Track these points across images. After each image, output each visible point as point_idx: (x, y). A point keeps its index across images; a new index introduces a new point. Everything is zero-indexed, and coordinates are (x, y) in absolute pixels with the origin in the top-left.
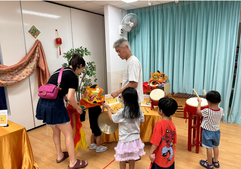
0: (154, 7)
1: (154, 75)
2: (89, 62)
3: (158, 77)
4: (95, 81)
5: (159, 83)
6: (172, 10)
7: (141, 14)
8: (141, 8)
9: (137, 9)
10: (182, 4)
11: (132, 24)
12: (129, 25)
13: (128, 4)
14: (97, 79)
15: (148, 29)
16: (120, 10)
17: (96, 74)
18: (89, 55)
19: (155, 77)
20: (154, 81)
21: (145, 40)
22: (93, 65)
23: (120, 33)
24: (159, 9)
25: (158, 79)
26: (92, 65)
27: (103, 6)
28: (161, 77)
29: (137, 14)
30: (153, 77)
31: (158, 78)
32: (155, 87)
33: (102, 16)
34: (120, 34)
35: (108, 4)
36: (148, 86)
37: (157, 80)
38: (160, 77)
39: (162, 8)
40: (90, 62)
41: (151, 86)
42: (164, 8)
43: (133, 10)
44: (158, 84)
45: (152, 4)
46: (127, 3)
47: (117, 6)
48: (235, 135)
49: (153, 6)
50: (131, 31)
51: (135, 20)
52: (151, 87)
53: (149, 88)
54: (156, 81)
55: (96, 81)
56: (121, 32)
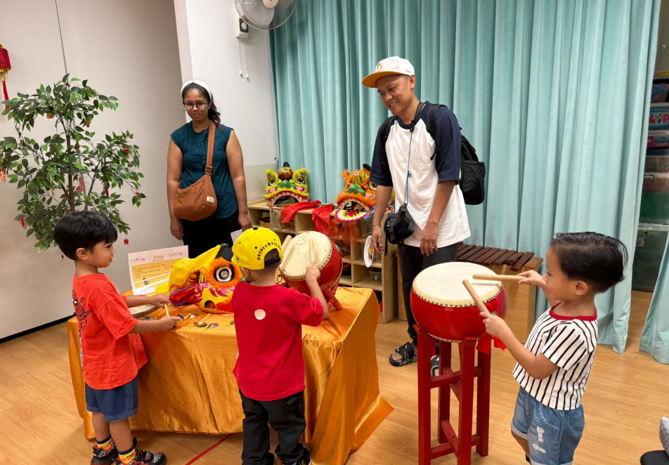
1: (351, 182)
2: (114, 134)
3: (363, 188)
4: (134, 200)
5: (367, 208)
14: (143, 196)
15: (333, 18)
17: (142, 176)
18: (107, 106)
19: (352, 186)
20: (351, 201)
22: (130, 142)
23: (238, 32)
25: (364, 195)
26: (127, 144)
30: (349, 186)
31: (363, 191)
32: (353, 221)
34: (238, 36)
36: (332, 217)
37: (359, 196)
38: (371, 187)
40: (119, 134)
41: (338, 220)
44: (363, 210)
48: (614, 401)
52: (338, 223)
53: (333, 224)
54: (357, 199)
55: (142, 200)
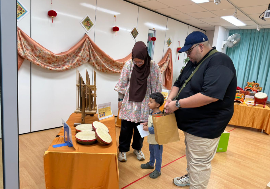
1: (249, 84)
3: (252, 86)
8: (244, 30)
9: (239, 30)
11: (235, 42)
12: (233, 42)
13: (237, 26)
16: (226, 30)
19: (250, 85)
20: (248, 88)
23: (223, 47)
27: (214, 26)
28: (255, 86)
33: (205, 32)
35: (220, 25)
37: (251, 88)
39: (263, 32)
43: (236, 30)
46: (235, 26)
50: (232, 47)
51: (238, 39)
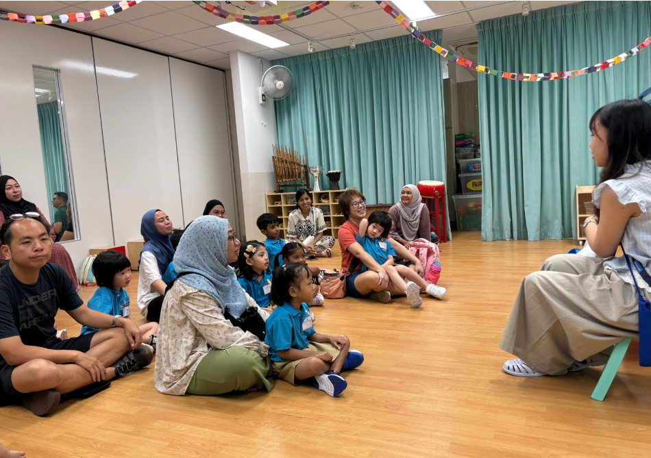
0: (319, 55)
6: (349, 60)
7: (297, 66)
8: (296, 57)
9: (289, 58)
10: (364, 51)
11: (280, 84)
13: (274, 49)
15: (311, 94)
16: (259, 61)
21: (307, 113)
23: (261, 102)
24: (327, 57)
27: (228, 54)
29: (289, 67)
33: (222, 72)
35: (238, 51)
39: (332, 56)
42: (335, 56)
43: (282, 59)
45: (314, 49)
46: (270, 49)
47: (254, 54)
49: (317, 53)
51: (286, 77)
56: (263, 100)
